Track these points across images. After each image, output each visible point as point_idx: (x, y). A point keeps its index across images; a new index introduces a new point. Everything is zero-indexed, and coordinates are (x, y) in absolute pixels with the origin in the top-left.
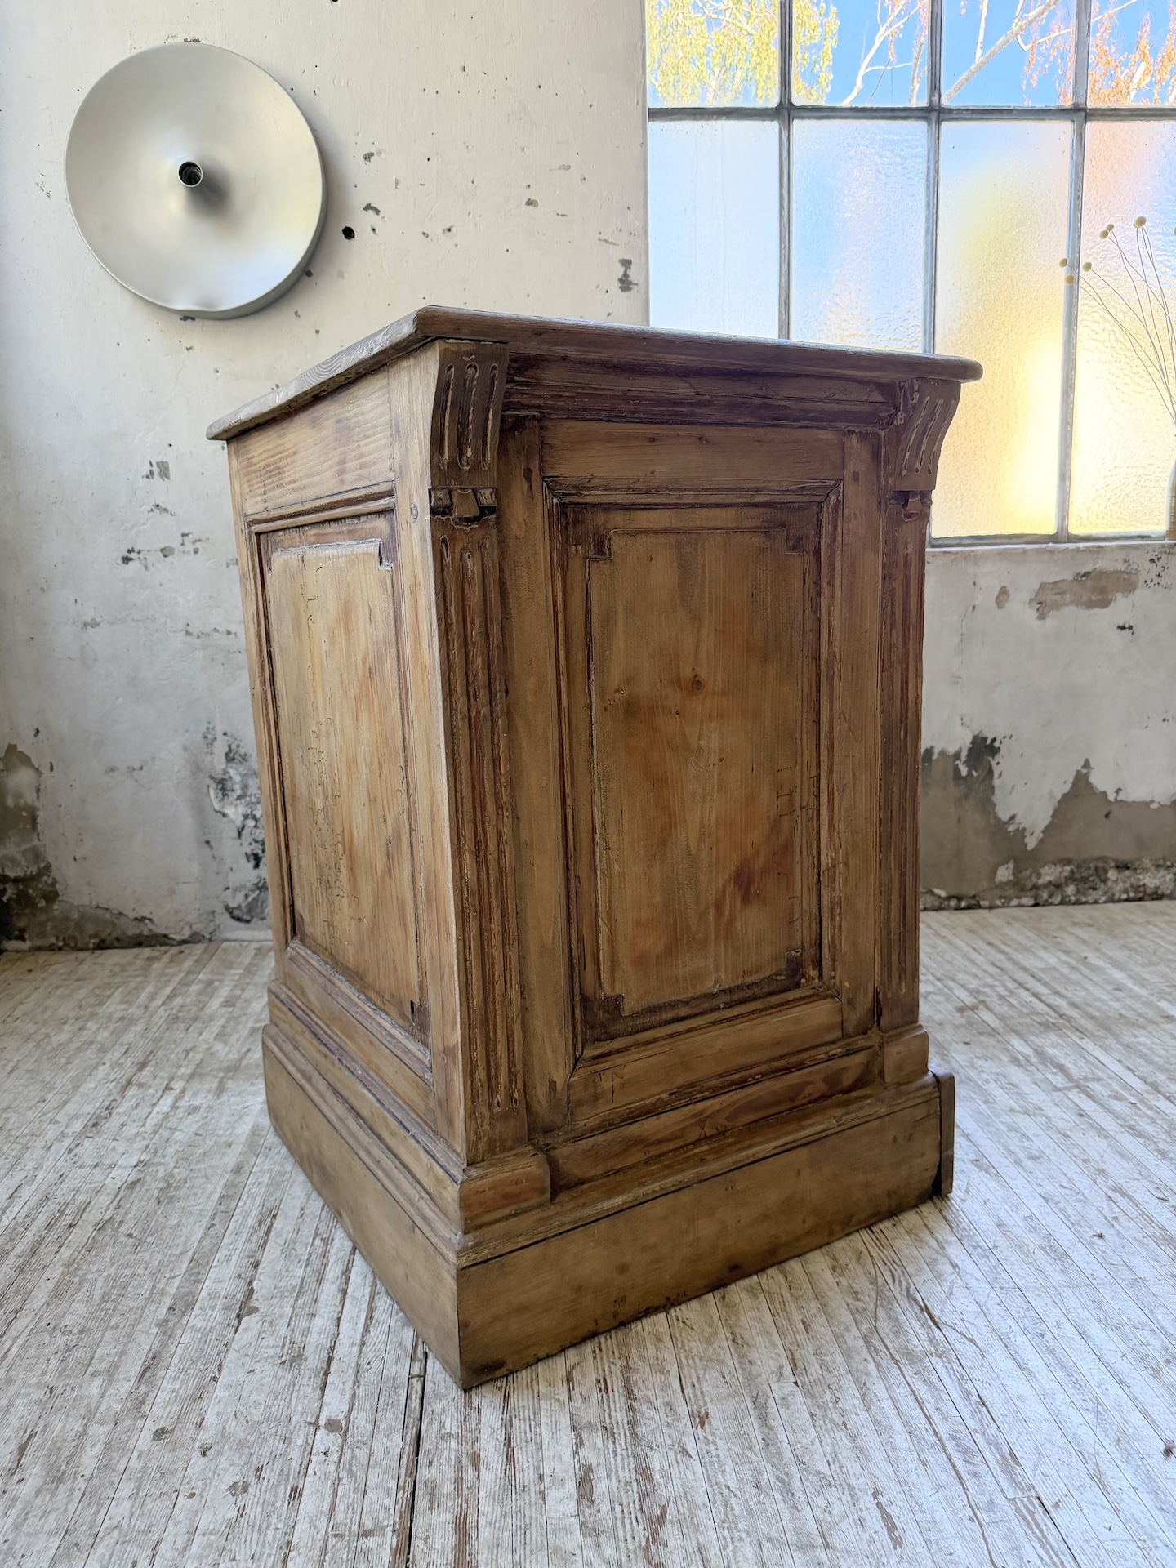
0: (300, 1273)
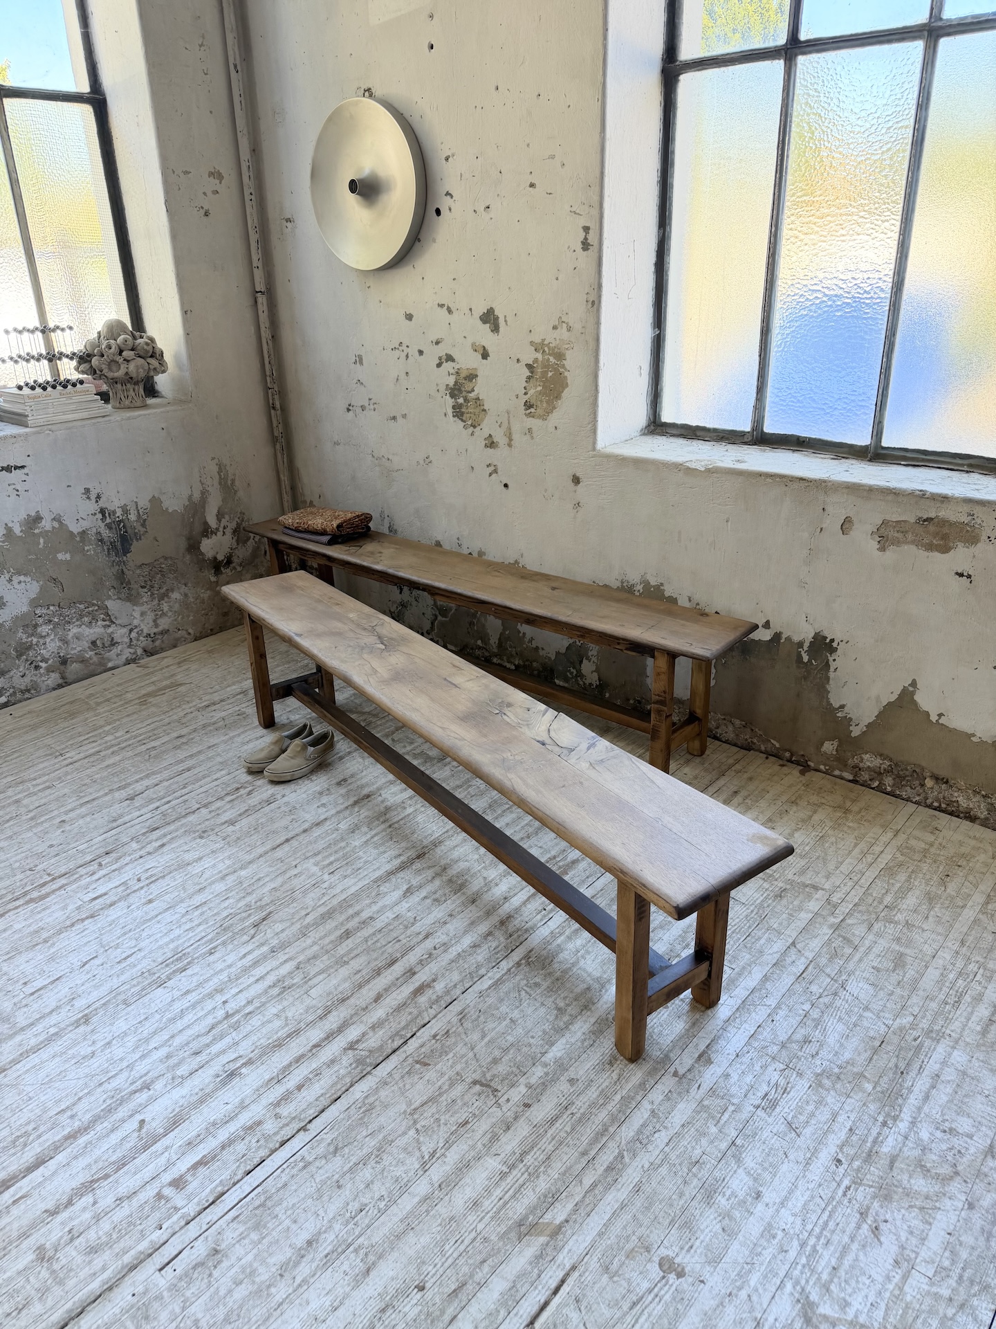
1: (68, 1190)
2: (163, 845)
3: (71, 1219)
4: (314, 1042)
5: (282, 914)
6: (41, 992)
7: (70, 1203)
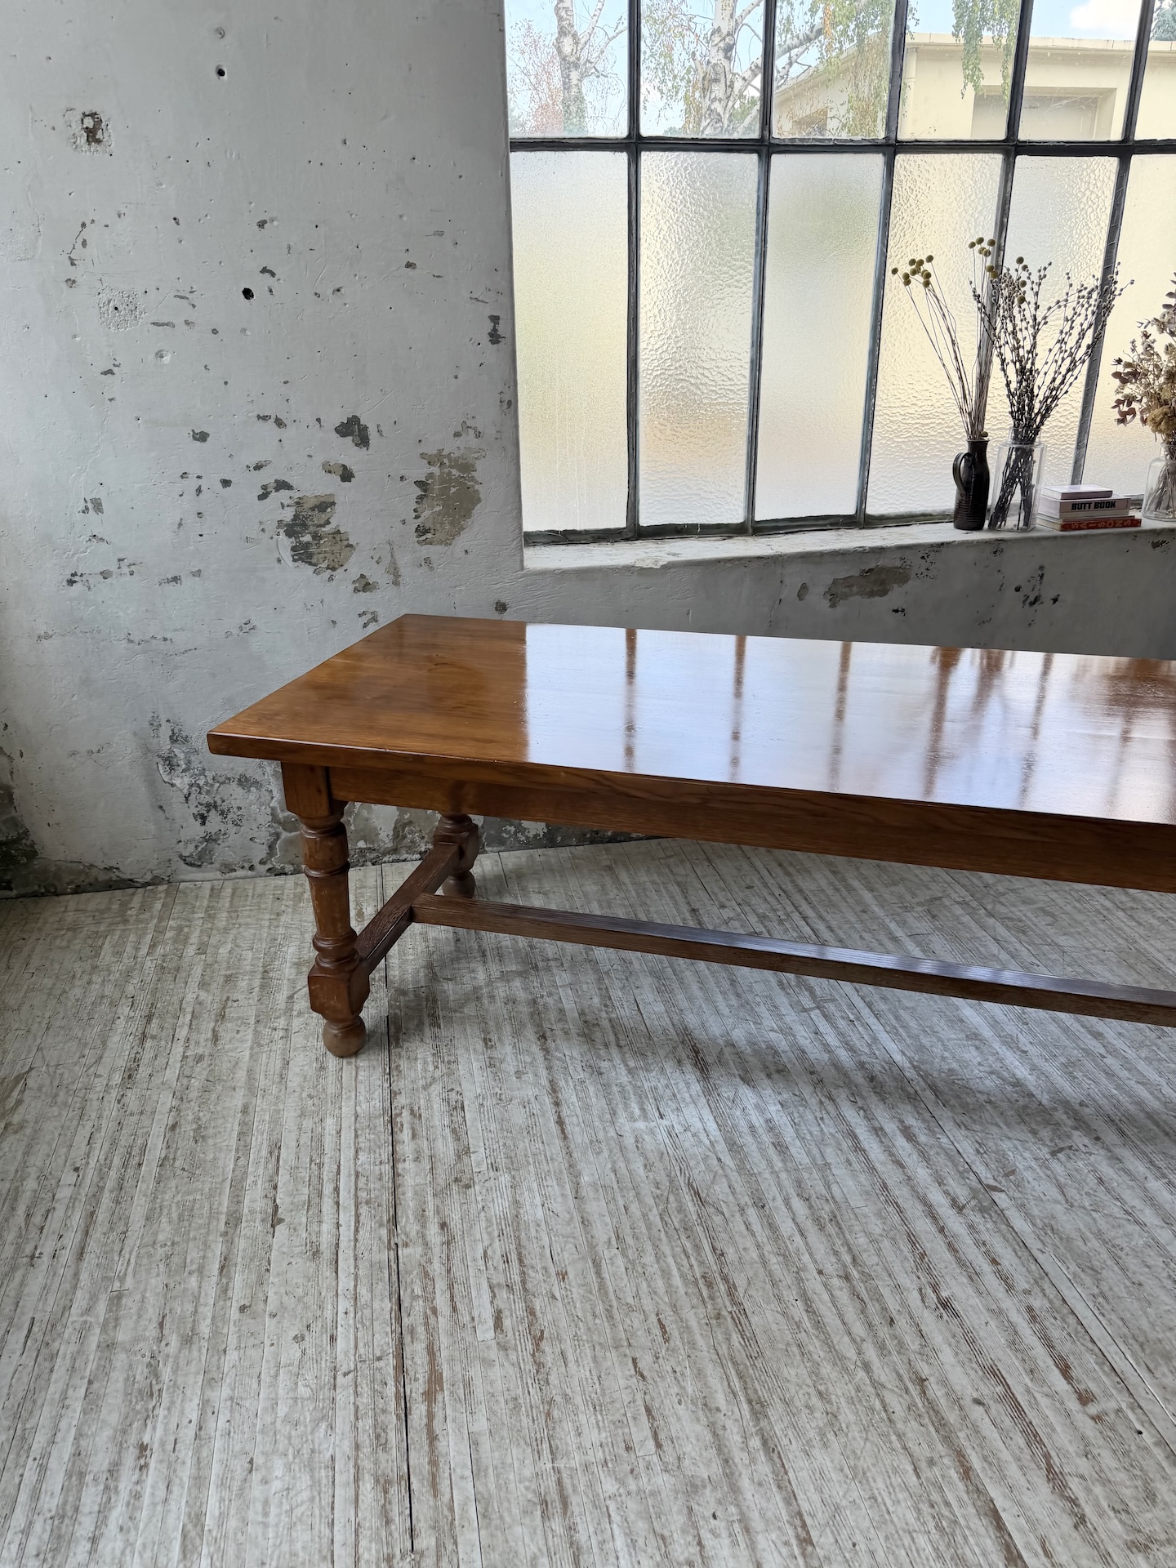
0: (306, 1191)
1: (1052, 1497)
2: (443, 1225)
3: (1097, 1505)
4: (933, 1229)
5: (700, 1175)
6: (662, 1436)
7: (1074, 1502)
